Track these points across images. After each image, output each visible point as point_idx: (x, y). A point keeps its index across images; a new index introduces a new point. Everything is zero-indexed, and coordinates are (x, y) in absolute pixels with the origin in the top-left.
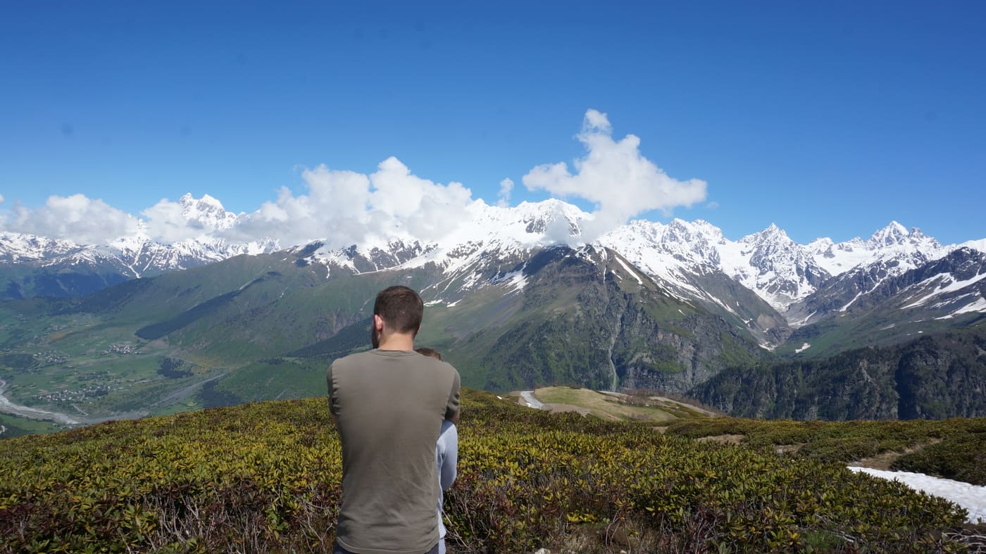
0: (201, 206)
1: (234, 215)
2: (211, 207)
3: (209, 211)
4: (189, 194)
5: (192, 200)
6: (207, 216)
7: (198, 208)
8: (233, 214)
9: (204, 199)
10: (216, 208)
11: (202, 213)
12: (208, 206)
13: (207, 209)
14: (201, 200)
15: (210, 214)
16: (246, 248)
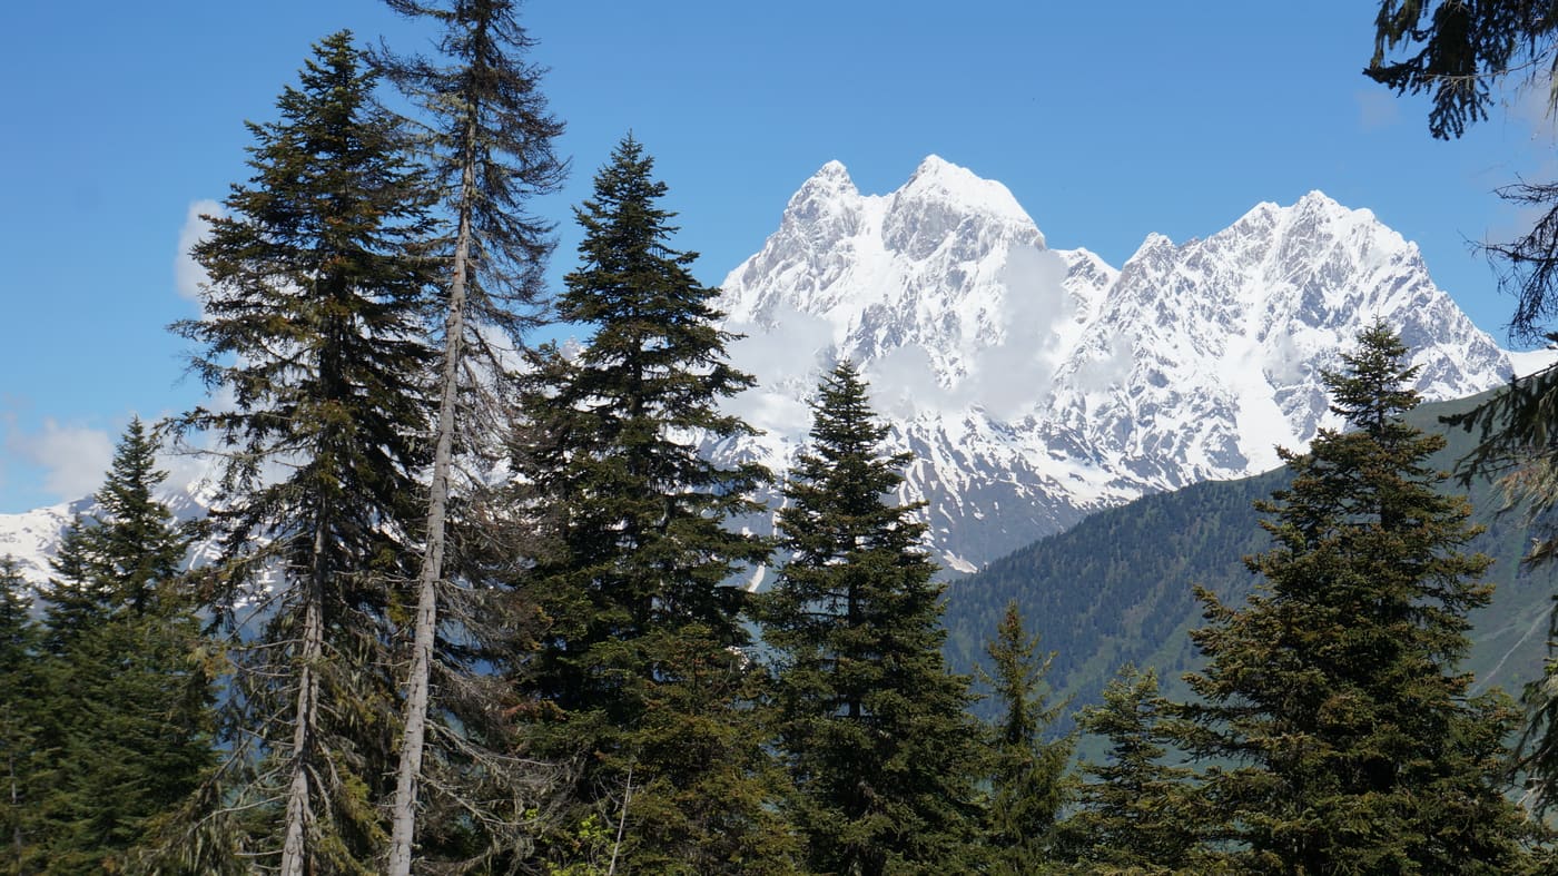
0: (913, 224)
1: (1101, 266)
2: (970, 228)
3: (960, 252)
4: (834, 165)
5: (852, 198)
6: (957, 279)
7: (895, 244)
8: (1094, 258)
9: (923, 181)
10: (996, 231)
11: (921, 267)
12: (949, 218)
13: (951, 239)
14: (910, 193)
15: (967, 267)
16: (1231, 442)
